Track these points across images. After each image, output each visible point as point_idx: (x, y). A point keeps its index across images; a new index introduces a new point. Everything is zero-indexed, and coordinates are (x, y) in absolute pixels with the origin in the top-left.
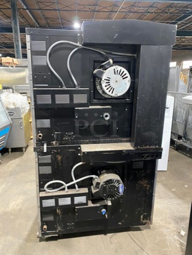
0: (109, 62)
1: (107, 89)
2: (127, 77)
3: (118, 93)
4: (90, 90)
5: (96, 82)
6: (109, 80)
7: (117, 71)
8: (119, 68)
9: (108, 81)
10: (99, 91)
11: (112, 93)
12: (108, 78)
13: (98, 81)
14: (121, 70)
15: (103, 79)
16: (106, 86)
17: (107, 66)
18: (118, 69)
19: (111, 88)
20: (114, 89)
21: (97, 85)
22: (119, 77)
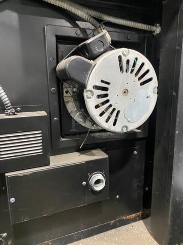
0: (103, 36)
1: (101, 115)
2: (150, 80)
3: (129, 122)
4: (50, 116)
5: (65, 94)
6: (106, 89)
7: (128, 62)
8: (132, 54)
9: (104, 92)
10: (72, 115)
11: (114, 124)
12: (102, 81)
13: (69, 90)
14: (136, 59)
15: (89, 87)
16: (97, 107)
17: (97, 50)
18: (128, 58)
19: (111, 109)
20: (118, 112)
21: (68, 102)
22: (132, 80)
